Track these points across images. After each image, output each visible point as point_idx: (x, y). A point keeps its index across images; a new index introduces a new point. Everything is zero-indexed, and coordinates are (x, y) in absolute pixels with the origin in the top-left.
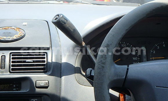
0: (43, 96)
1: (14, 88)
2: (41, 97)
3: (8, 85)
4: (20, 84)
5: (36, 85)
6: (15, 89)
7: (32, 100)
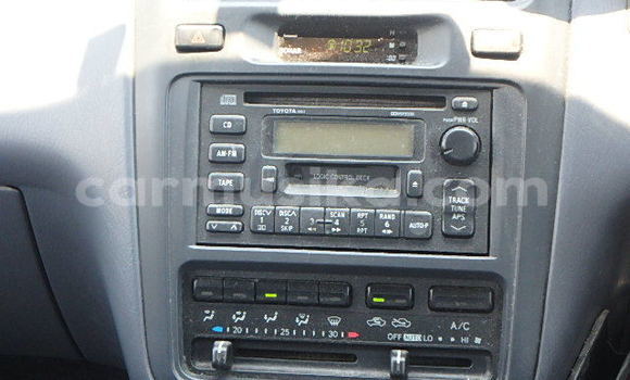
0: (496, 88)
1: (391, 52)
2: (491, 90)
3: (367, 41)
4: (413, 38)
5: (472, 44)
6: (392, 58)
7: (456, 99)
